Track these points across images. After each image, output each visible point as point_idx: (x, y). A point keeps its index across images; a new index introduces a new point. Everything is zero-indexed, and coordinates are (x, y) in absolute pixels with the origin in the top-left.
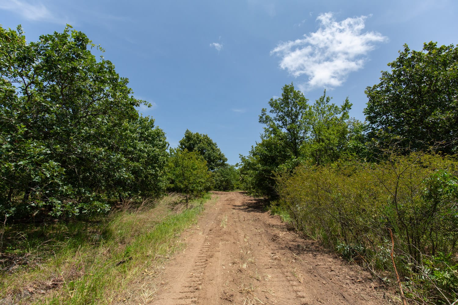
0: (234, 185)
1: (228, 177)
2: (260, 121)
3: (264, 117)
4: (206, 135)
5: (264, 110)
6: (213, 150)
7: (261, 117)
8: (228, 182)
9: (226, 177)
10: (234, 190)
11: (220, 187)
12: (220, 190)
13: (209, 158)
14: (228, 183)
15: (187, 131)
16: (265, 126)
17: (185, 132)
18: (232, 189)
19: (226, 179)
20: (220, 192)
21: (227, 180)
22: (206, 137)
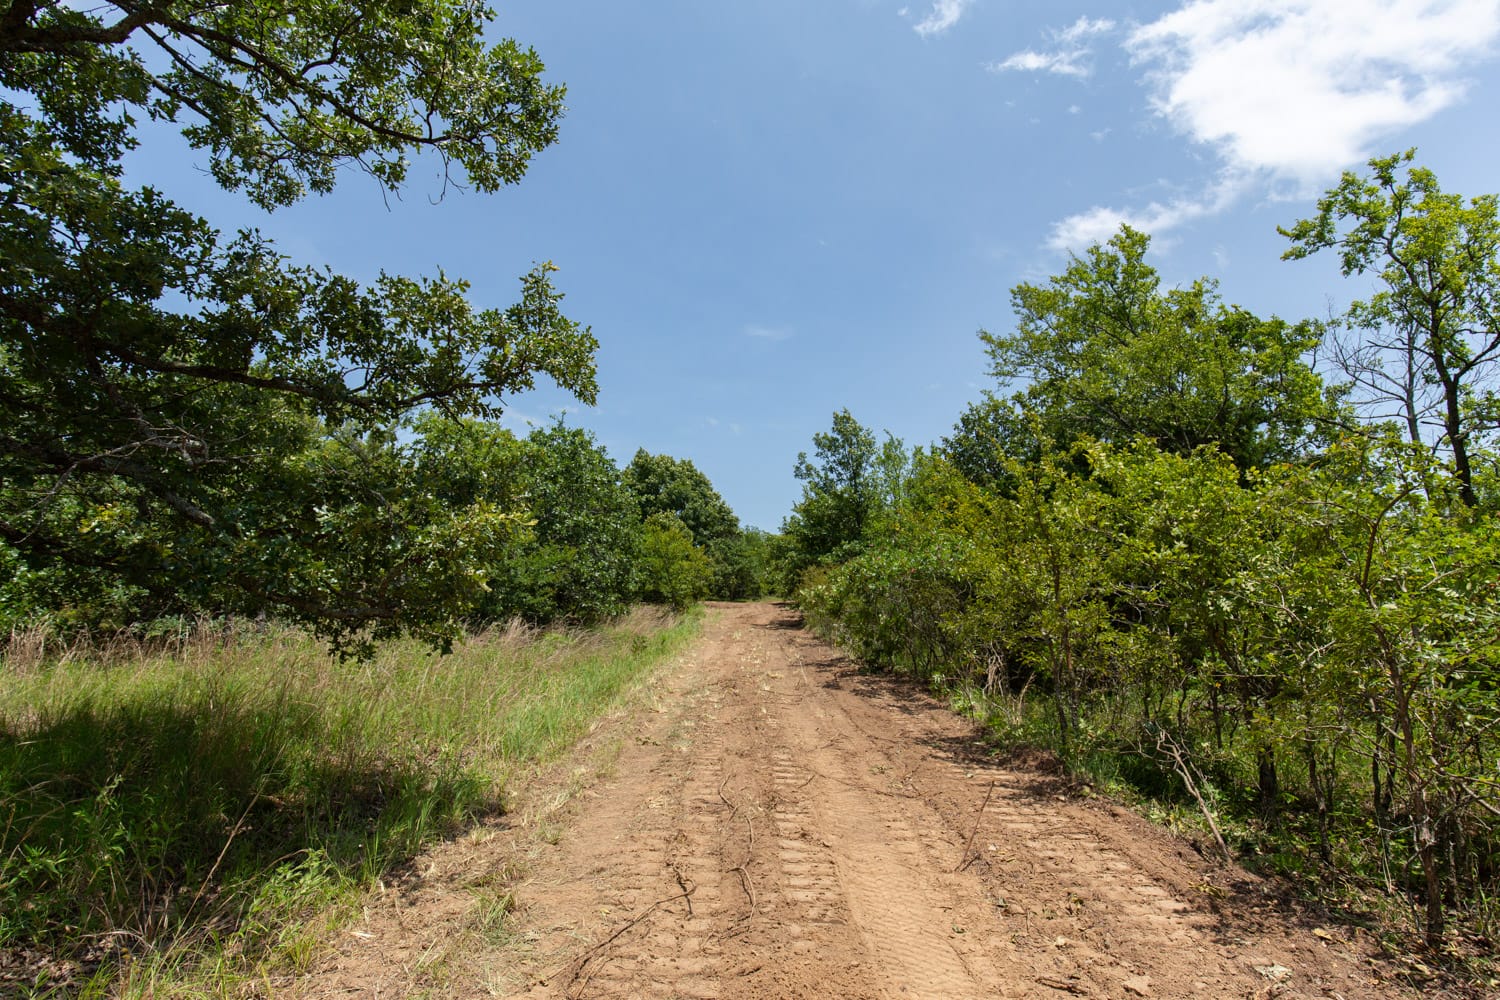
0: (762, 585)
1: (744, 562)
2: (796, 475)
3: (803, 467)
4: (690, 462)
5: (802, 456)
6: (705, 496)
7: (798, 468)
8: (743, 575)
9: (737, 563)
10: (760, 597)
11: (721, 589)
12: (722, 598)
13: (696, 518)
14: (742, 578)
15: (641, 451)
16: (805, 482)
17: (635, 453)
18: (756, 595)
19: (737, 567)
20: (724, 603)
21: (740, 570)
22: (688, 466)
